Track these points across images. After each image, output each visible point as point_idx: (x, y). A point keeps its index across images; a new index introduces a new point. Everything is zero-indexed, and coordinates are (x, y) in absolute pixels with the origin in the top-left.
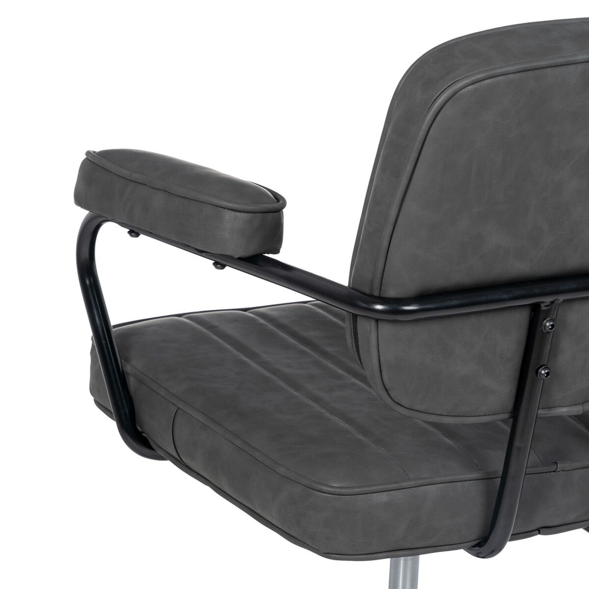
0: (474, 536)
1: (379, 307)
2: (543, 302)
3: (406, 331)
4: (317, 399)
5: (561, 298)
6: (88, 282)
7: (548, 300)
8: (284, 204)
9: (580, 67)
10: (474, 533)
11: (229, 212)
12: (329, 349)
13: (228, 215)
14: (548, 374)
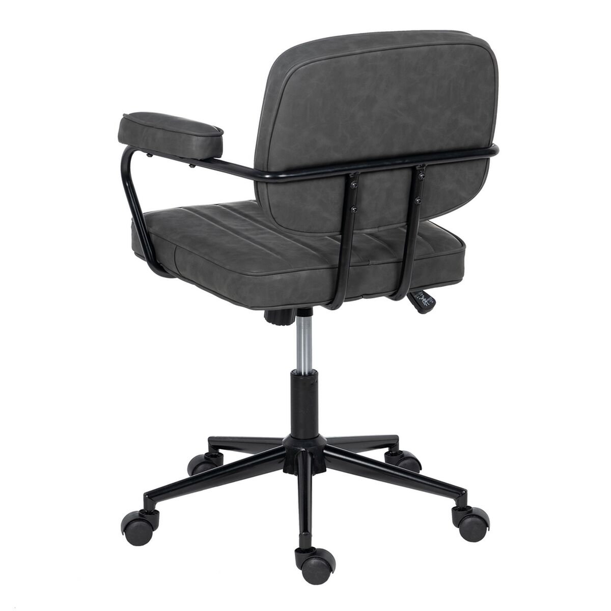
0: (328, 298)
1: (267, 176)
2: (350, 173)
3: (281, 188)
4: (249, 238)
5: (360, 171)
6: (127, 185)
7: (353, 172)
8: (223, 133)
9: (358, 56)
10: (327, 297)
11: (195, 137)
12: (259, 219)
13: (195, 138)
14: (356, 210)
